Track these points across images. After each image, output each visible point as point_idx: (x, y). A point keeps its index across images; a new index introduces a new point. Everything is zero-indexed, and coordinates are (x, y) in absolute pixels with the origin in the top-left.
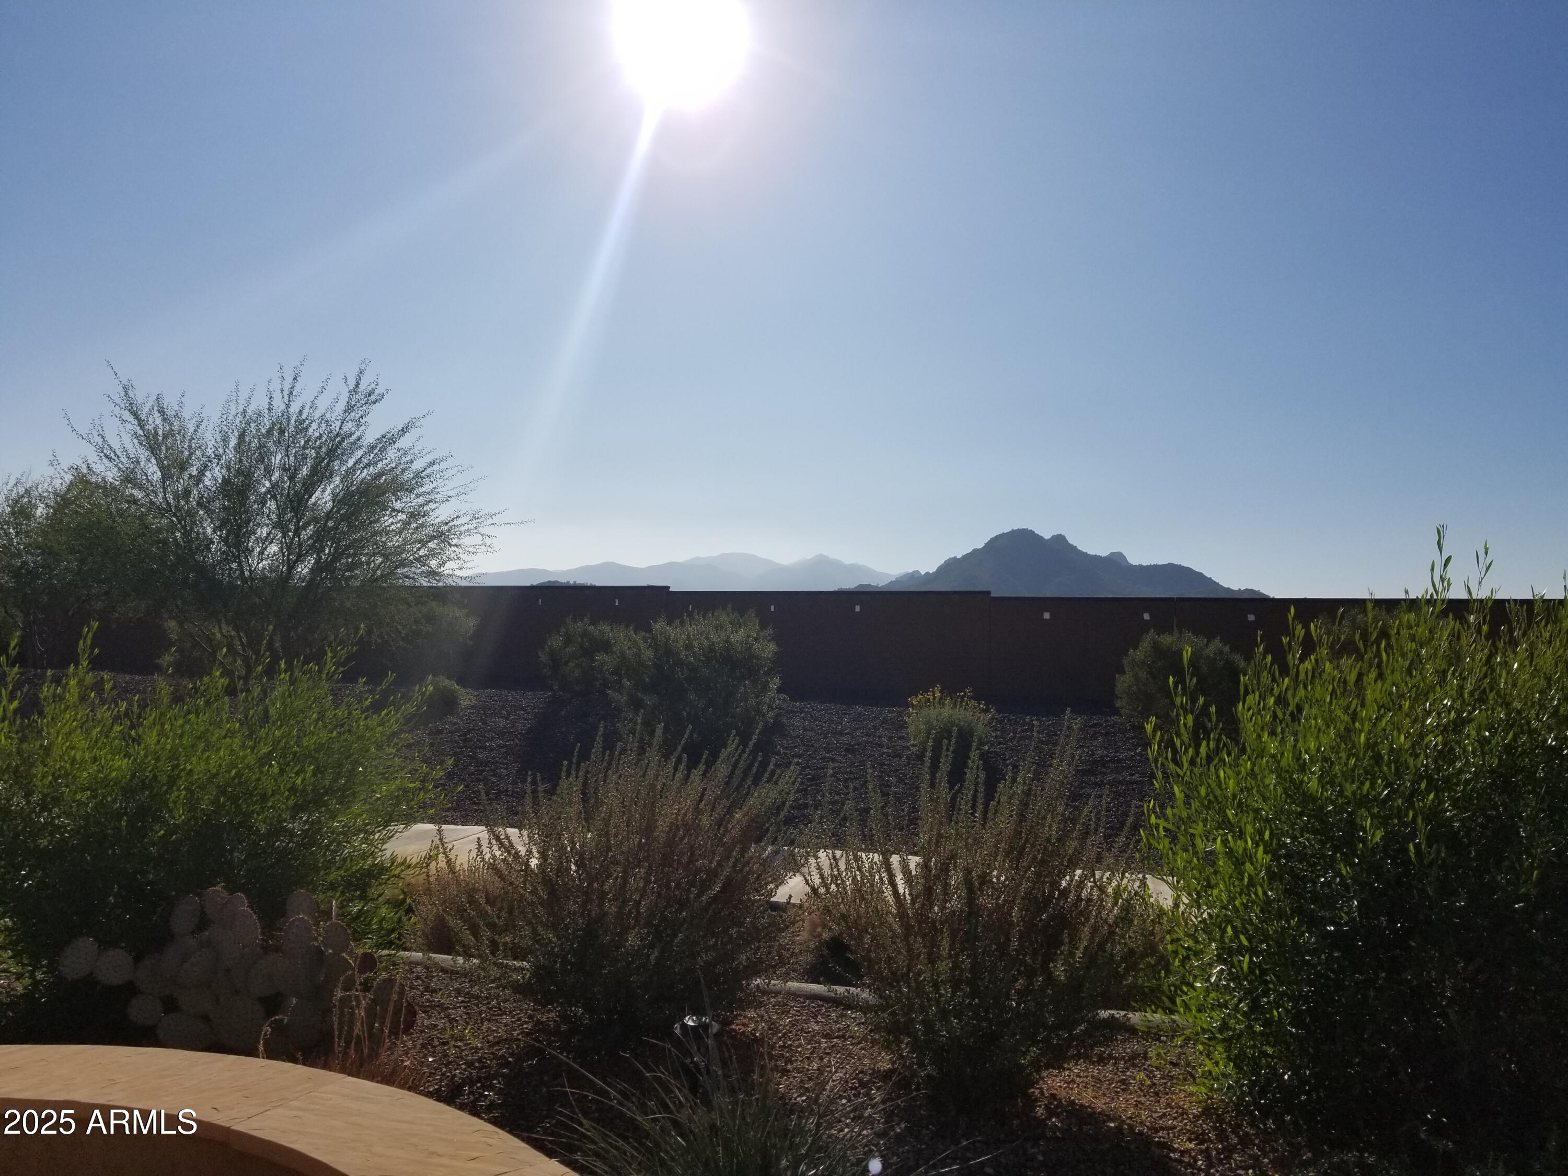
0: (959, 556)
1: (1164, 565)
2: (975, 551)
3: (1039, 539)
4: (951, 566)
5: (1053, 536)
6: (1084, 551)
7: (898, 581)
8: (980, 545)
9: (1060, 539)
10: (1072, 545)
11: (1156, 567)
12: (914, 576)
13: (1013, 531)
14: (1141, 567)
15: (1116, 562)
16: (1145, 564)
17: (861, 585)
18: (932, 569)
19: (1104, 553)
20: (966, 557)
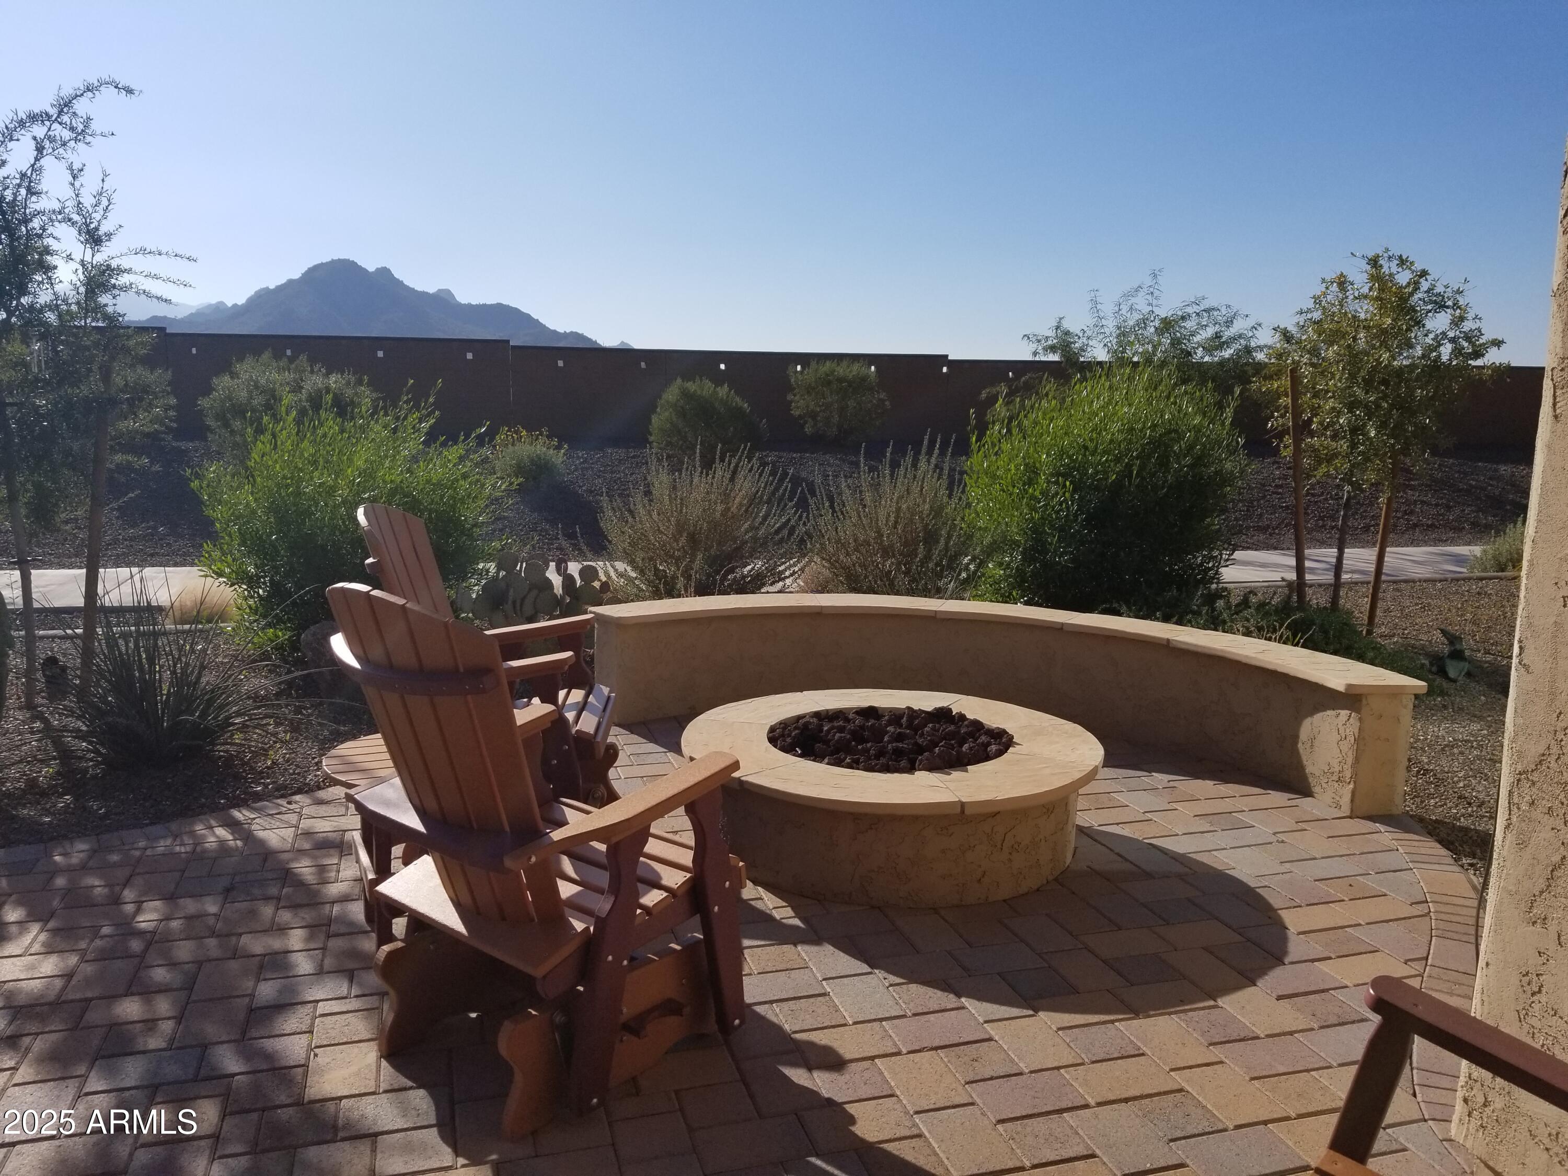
0: (272, 287)
1: (492, 305)
2: (290, 282)
3: (364, 271)
4: (263, 299)
5: (377, 269)
6: (411, 286)
7: (199, 314)
8: (296, 275)
9: (384, 272)
10: (398, 280)
11: (484, 307)
12: (219, 308)
13: (333, 261)
14: (470, 306)
15: (443, 300)
16: (474, 303)
17: (155, 318)
18: (241, 300)
19: (431, 290)
20: (280, 289)
